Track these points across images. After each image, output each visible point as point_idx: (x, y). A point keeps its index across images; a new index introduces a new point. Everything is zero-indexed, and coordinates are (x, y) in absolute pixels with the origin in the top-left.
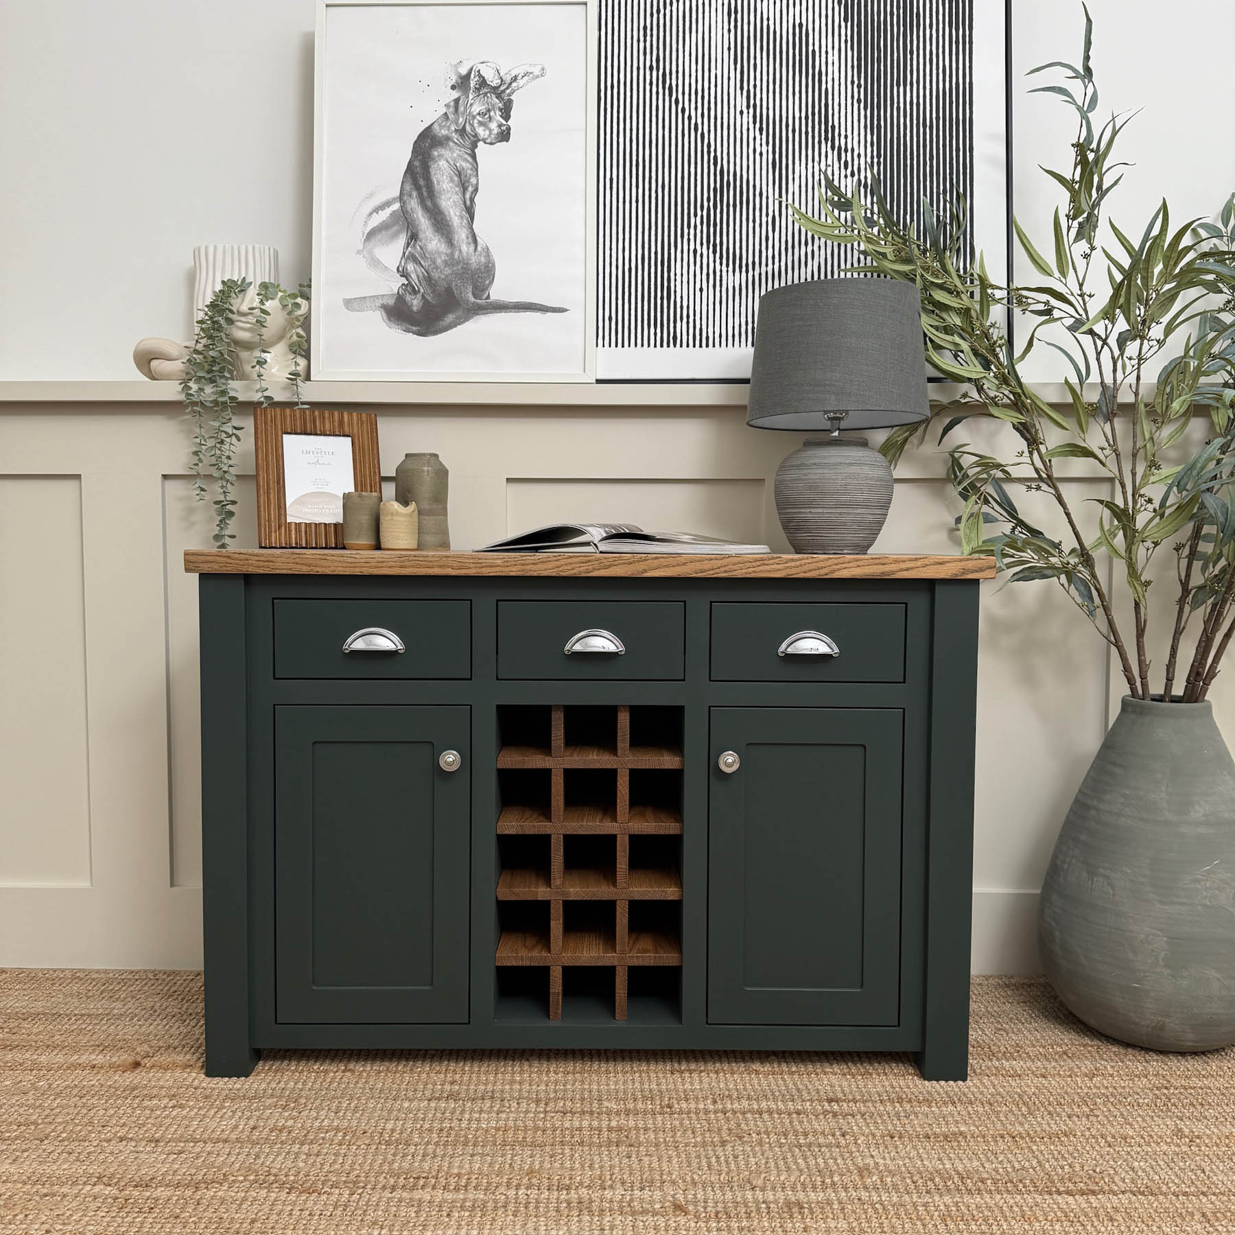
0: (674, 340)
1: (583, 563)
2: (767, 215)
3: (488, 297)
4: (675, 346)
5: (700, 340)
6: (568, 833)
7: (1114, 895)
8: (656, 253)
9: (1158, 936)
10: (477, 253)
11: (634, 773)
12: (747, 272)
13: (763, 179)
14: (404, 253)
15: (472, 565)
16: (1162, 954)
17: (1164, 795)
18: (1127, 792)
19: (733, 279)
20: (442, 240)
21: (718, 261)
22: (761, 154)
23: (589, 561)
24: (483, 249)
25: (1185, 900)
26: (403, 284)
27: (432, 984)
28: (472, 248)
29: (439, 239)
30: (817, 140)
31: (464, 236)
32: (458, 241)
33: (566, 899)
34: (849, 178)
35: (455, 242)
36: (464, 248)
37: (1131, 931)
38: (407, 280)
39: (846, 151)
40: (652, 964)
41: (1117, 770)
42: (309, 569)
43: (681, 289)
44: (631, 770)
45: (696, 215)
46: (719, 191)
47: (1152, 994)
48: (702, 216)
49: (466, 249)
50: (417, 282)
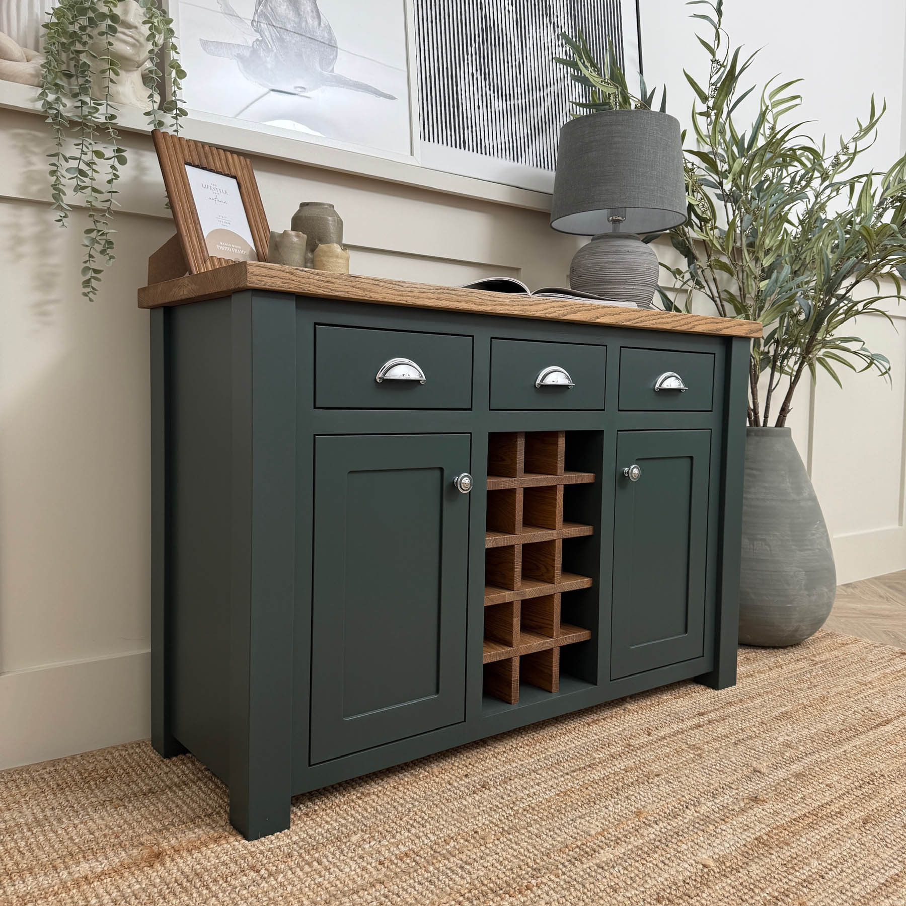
0: (463, 144)
1: (561, 307)
2: (516, 61)
3: (333, 70)
4: (465, 149)
5: (481, 148)
6: (526, 542)
7: (771, 550)
8: (447, 68)
9: (800, 571)
10: (321, 29)
11: (567, 488)
12: (506, 101)
13: (511, 33)
14: (257, 10)
15: (490, 303)
16: (803, 583)
17: (789, 484)
18: (767, 485)
19: (498, 105)
20: (291, 8)
21: (488, 87)
22: (509, 11)
23: (565, 306)
24: (326, 26)
25: (810, 547)
26: (257, 40)
27: (437, 692)
28: (316, 23)
29: (287, 5)
30: (541, 13)
31: (309, 9)
32: (304, 12)
33: (523, 598)
34: (560, 48)
35: (302, 13)
36: (310, 20)
37: (786, 572)
38: (262, 37)
39: (558, 27)
40: (575, 642)
41: (755, 472)
42: (364, 294)
43: (466, 104)
44: (565, 486)
45: (471, 46)
46: (486, 30)
47: (798, 609)
48: (475, 47)
49: (311, 23)
50: (270, 39)
